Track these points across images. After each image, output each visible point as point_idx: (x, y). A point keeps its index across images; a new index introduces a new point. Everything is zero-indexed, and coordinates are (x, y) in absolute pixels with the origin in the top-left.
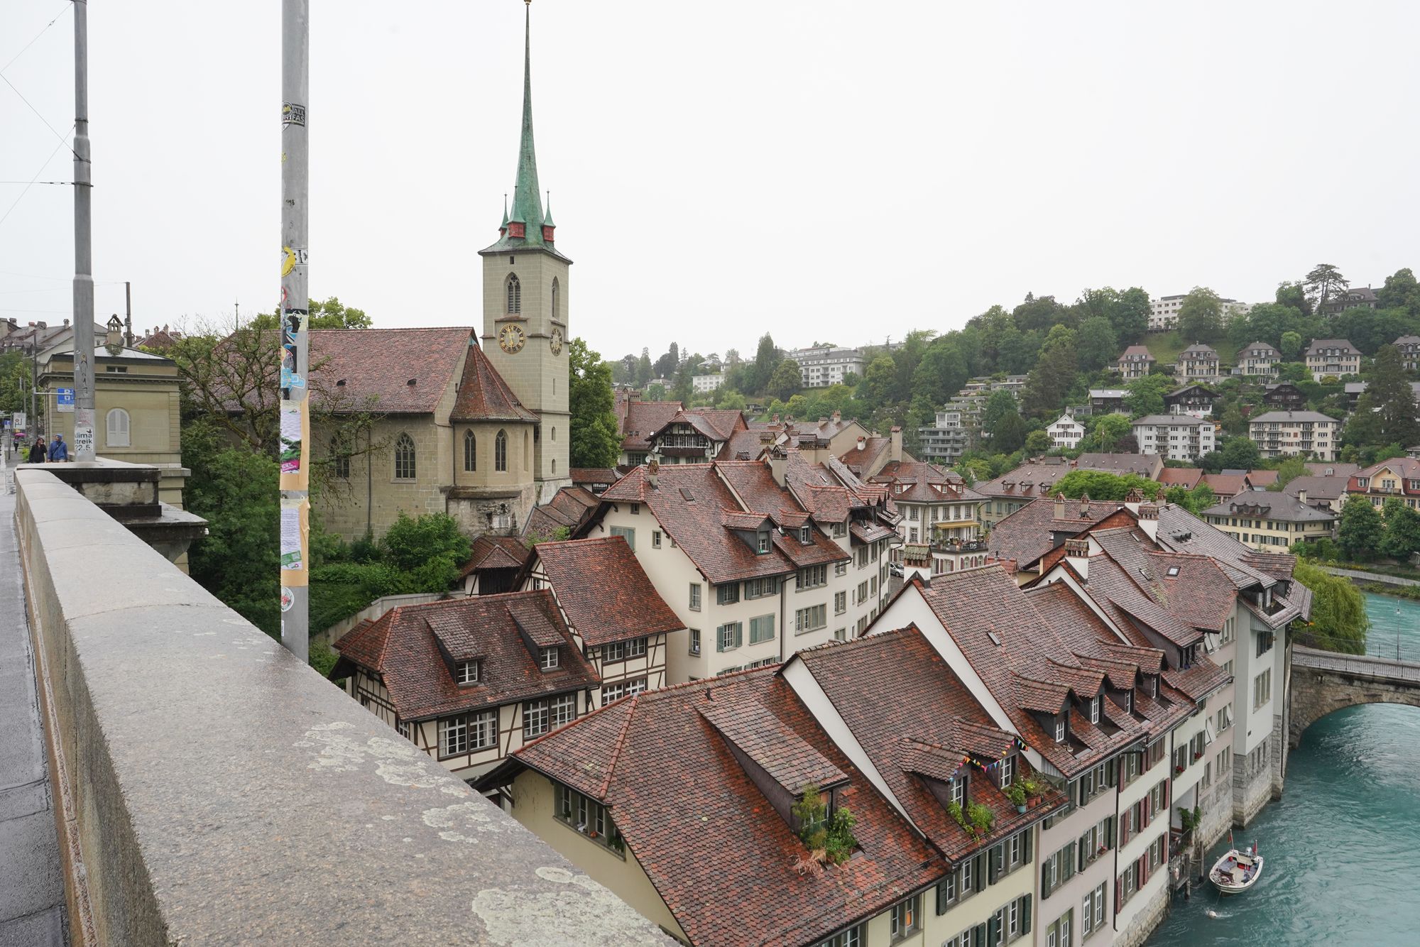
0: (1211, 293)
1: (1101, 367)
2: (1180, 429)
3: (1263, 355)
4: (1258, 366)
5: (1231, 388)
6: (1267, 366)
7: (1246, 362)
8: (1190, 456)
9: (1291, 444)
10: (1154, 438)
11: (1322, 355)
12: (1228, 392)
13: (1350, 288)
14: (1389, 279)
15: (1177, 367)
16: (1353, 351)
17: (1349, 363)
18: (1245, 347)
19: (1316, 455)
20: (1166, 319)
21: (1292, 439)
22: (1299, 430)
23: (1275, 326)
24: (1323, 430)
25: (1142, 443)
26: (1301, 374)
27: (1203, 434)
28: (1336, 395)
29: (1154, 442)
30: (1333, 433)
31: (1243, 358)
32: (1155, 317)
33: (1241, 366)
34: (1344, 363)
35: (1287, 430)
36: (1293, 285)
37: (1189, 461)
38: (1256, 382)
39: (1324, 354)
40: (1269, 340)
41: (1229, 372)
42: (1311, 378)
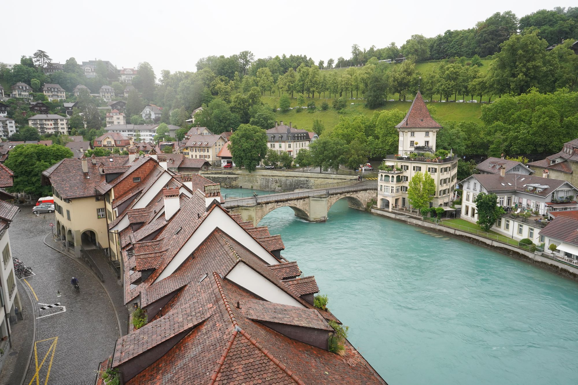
3: (24, 89)
4: (23, 93)
5: (13, 103)
6: (27, 94)
7: (17, 91)
8: (4, 136)
9: (50, 129)
11: (49, 90)
12: (12, 105)
13: (52, 62)
14: (67, 60)
16: (62, 90)
17: (61, 95)
18: (14, 84)
19: (61, 133)
21: (50, 127)
22: (52, 122)
23: (27, 75)
24: (62, 122)
26: (43, 98)
27: (9, 125)
28: (60, 108)
30: (66, 123)
31: (15, 90)
33: (14, 93)
34: (59, 94)
35: (47, 122)
36: (28, 58)
37: (5, 138)
38: (23, 101)
39: (51, 90)
40: (25, 82)
41: (9, 95)
42: (47, 100)
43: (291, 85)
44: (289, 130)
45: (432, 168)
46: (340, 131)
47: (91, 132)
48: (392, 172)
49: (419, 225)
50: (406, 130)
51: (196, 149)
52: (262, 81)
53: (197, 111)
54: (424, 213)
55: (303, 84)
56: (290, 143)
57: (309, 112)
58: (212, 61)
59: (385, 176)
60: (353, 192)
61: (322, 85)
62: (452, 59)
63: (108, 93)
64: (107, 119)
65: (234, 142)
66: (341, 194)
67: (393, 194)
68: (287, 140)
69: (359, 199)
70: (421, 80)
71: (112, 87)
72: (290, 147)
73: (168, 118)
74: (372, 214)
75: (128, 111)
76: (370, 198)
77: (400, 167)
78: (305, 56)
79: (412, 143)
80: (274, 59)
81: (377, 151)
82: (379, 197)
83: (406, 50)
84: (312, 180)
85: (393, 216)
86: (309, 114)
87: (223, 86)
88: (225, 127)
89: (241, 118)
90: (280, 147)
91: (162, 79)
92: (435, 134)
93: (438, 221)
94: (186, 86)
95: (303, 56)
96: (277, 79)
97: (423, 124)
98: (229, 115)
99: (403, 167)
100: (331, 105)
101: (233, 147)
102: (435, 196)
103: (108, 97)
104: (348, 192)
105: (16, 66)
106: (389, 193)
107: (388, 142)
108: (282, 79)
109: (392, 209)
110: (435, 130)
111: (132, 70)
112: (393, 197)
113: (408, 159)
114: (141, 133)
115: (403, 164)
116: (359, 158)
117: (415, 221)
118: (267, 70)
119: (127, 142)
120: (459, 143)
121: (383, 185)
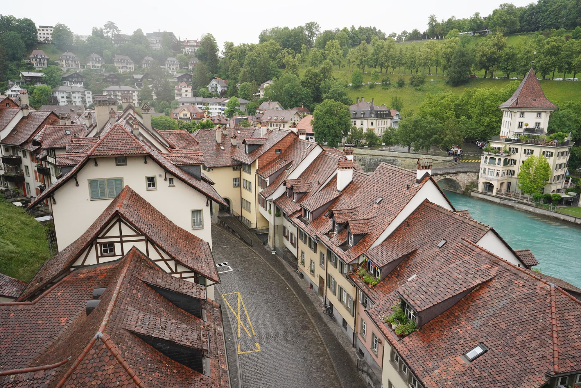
0: (66, 27)
1: (19, 60)
2: (76, 93)
3: (97, 60)
5: (88, 74)
6: (100, 65)
7: (91, 63)
8: (84, 106)
10: (65, 97)
11: (119, 62)
12: (87, 76)
13: (120, 33)
14: (135, 32)
15: (59, 62)
16: (131, 61)
17: (130, 66)
18: (88, 55)
20: (44, 37)
23: (99, 47)
24: (134, 94)
25: (60, 100)
26: (114, 69)
27: (87, 95)
28: (129, 79)
29: (65, 99)
30: (137, 95)
31: (89, 61)
32: (38, 35)
33: (88, 64)
34: (128, 66)
36: (99, 29)
38: (96, 72)
39: (121, 61)
40: (97, 53)
41: (84, 67)
42: (118, 71)
43: (364, 59)
44: (372, 108)
45: (547, 152)
46: (428, 110)
47: (162, 105)
48: (499, 155)
49: (530, 212)
50: (515, 110)
51: (271, 124)
52: (331, 55)
53: (266, 85)
54: (537, 199)
55: (377, 59)
56: (372, 121)
57: (383, 89)
58: (276, 32)
59: (490, 158)
60: (453, 173)
61: (398, 60)
62: (547, 31)
63: (173, 65)
64: (176, 91)
65: (317, 118)
66: (441, 175)
67: (499, 178)
68: (370, 117)
69: (458, 182)
70: (513, 55)
71: (177, 59)
72: (372, 124)
73: (236, 92)
74: (472, 197)
75: (194, 83)
76: (470, 180)
77: (508, 149)
78: (374, 28)
79: (520, 124)
80: (341, 31)
81: (470, 132)
82: (481, 181)
83: (492, 21)
84: (399, 160)
85: (497, 200)
86: (384, 91)
87: (291, 60)
88: (296, 102)
89: (312, 93)
90: (362, 124)
91: (224, 51)
92: (549, 115)
93: (553, 208)
94: (252, 59)
95: (372, 28)
96: (347, 53)
97: (536, 104)
98: (301, 90)
99: (512, 150)
100: (407, 81)
101: (317, 122)
102: (549, 182)
103: (173, 69)
104: (448, 174)
105: (89, 37)
106: (495, 177)
107: (483, 122)
108: (353, 52)
109: (496, 193)
110: (548, 111)
111: (196, 42)
112: (498, 181)
113: (518, 141)
114: (211, 107)
115: (512, 146)
116: (455, 139)
117: (524, 207)
118: (337, 42)
119: (202, 114)
120: (569, 126)
121: (487, 167)
